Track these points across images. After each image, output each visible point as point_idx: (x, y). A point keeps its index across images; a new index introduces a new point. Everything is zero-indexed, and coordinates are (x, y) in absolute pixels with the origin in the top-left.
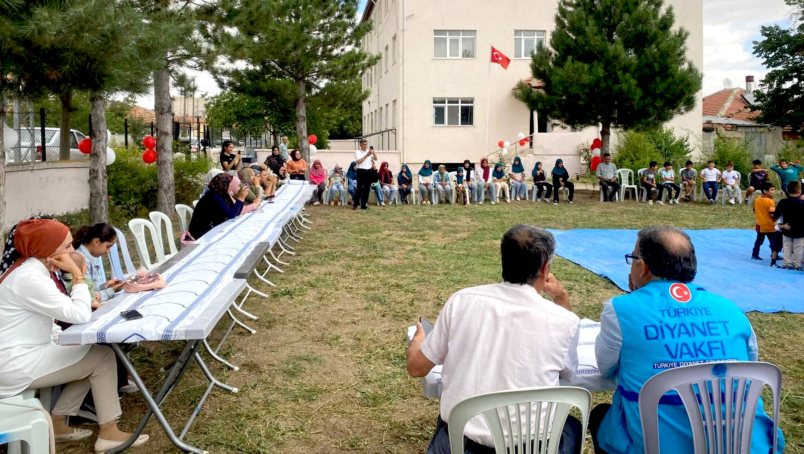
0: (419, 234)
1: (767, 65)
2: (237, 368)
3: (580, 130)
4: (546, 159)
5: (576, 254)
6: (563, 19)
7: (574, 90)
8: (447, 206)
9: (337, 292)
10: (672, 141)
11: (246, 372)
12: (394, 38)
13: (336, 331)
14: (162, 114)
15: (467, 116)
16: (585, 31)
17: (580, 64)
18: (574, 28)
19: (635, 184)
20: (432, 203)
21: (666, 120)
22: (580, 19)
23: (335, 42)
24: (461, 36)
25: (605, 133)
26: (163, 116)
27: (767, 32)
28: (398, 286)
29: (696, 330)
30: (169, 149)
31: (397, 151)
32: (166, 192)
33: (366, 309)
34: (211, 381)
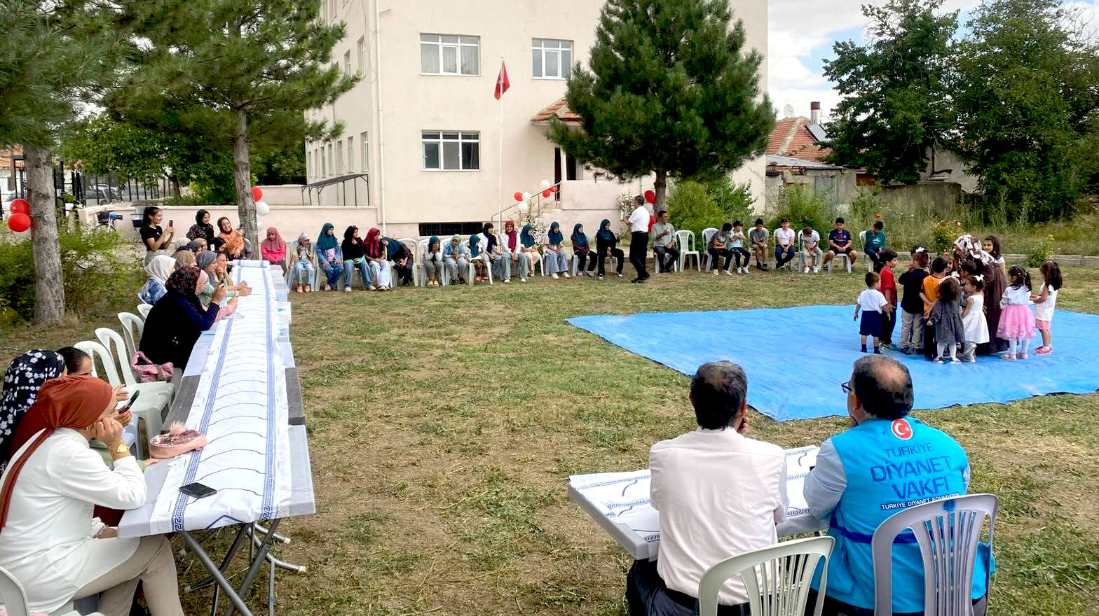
0: (442, 330)
1: (839, 91)
2: (287, 540)
3: (629, 182)
4: (578, 215)
5: (652, 349)
6: (607, 32)
7: (625, 131)
8: (463, 287)
9: (370, 423)
10: (731, 190)
11: (302, 544)
12: (361, 41)
13: (396, 479)
14: (37, 167)
15: (471, 157)
16: (638, 52)
17: (633, 97)
18: (623, 47)
19: (696, 250)
20: (441, 284)
21: (735, 167)
22: (631, 35)
23: (294, 56)
24: (459, 44)
25: (659, 184)
26: (39, 169)
27: (841, 49)
28: (450, 409)
29: (921, 468)
30: (51, 220)
31: (370, 207)
32: (50, 283)
33: (422, 444)
34: (270, 562)
